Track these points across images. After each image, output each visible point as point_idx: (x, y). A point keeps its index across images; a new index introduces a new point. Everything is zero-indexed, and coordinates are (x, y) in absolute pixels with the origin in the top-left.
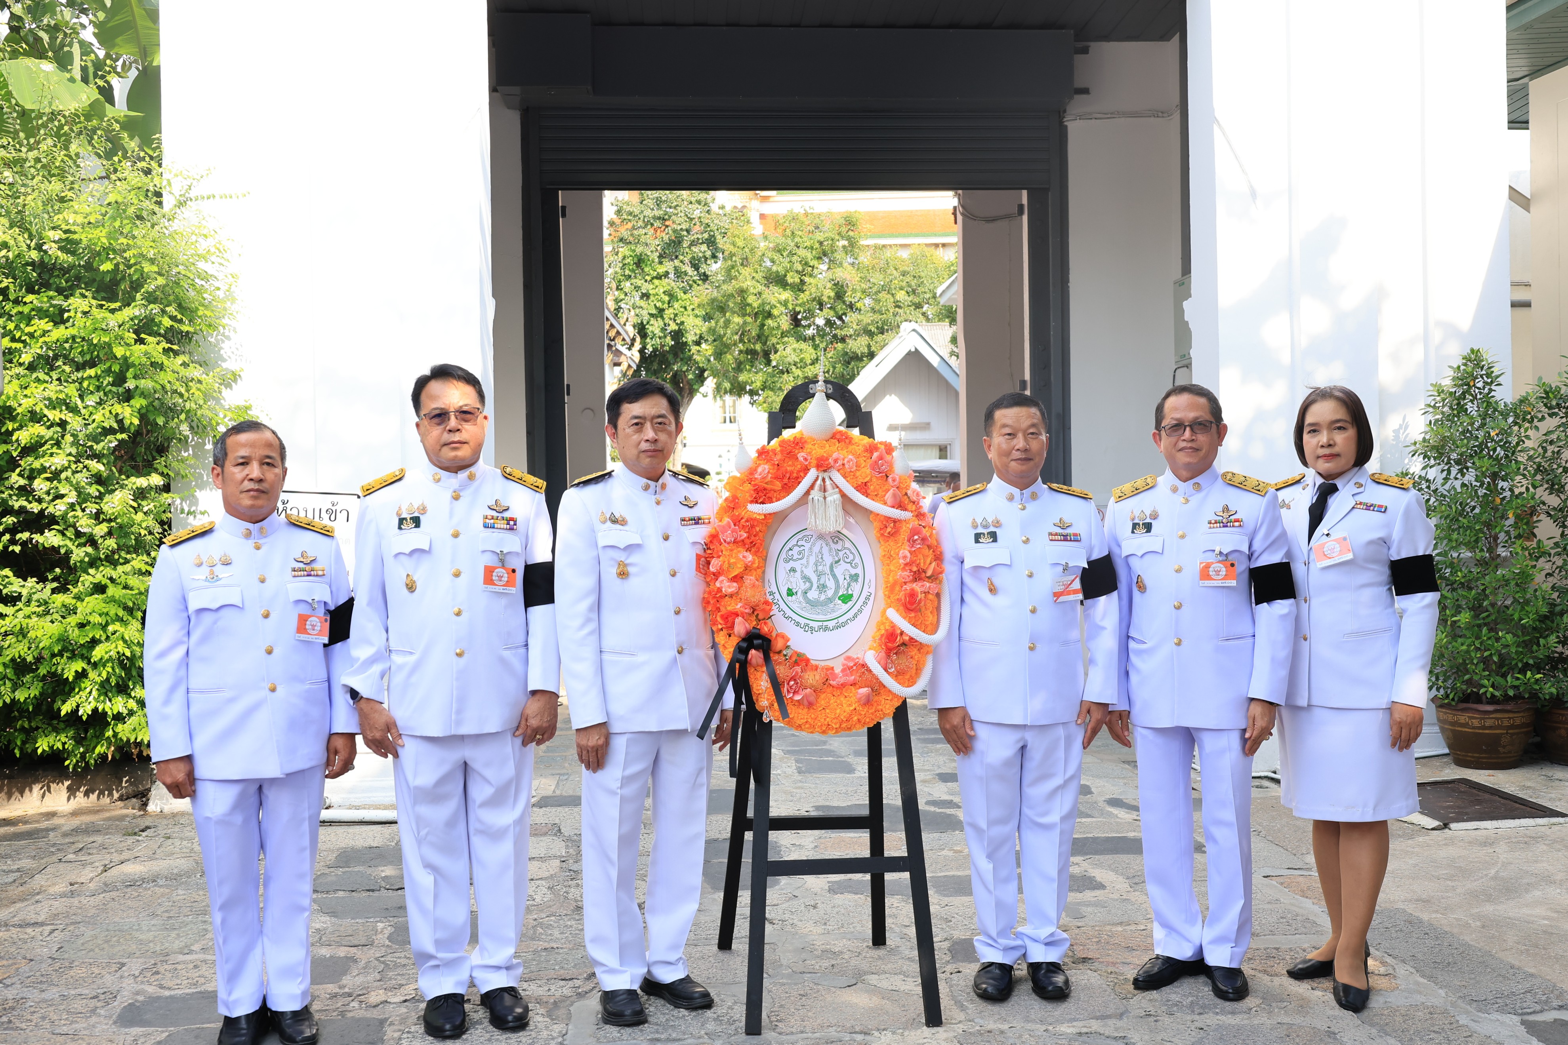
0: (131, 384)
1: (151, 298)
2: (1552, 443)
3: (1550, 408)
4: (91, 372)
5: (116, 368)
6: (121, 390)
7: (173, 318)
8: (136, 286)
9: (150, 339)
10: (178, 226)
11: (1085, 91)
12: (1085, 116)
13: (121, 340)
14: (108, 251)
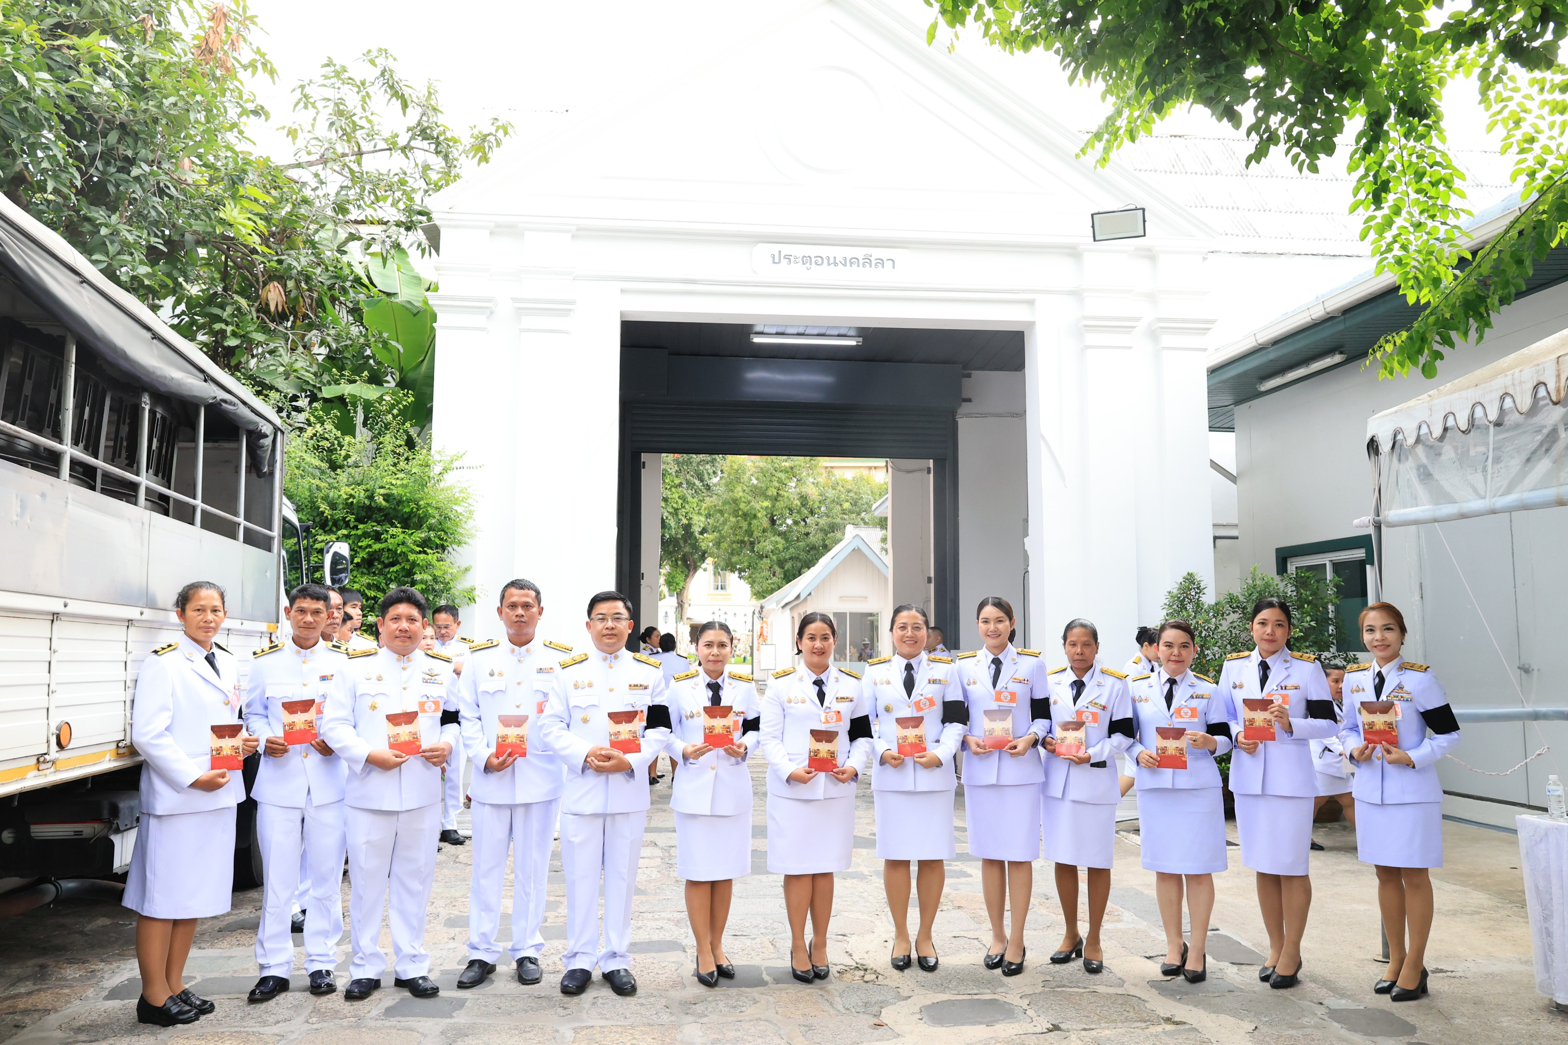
0: (418, 577)
1: (431, 528)
2: (1235, 628)
3: (1233, 608)
4: (394, 569)
5: (407, 567)
6: (409, 580)
7: (442, 539)
8: (423, 519)
9: (429, 551)
10: (442, 485)
11: (969, 400)
12: (969, 415)
13: (412, 551)
14: (409, 501)
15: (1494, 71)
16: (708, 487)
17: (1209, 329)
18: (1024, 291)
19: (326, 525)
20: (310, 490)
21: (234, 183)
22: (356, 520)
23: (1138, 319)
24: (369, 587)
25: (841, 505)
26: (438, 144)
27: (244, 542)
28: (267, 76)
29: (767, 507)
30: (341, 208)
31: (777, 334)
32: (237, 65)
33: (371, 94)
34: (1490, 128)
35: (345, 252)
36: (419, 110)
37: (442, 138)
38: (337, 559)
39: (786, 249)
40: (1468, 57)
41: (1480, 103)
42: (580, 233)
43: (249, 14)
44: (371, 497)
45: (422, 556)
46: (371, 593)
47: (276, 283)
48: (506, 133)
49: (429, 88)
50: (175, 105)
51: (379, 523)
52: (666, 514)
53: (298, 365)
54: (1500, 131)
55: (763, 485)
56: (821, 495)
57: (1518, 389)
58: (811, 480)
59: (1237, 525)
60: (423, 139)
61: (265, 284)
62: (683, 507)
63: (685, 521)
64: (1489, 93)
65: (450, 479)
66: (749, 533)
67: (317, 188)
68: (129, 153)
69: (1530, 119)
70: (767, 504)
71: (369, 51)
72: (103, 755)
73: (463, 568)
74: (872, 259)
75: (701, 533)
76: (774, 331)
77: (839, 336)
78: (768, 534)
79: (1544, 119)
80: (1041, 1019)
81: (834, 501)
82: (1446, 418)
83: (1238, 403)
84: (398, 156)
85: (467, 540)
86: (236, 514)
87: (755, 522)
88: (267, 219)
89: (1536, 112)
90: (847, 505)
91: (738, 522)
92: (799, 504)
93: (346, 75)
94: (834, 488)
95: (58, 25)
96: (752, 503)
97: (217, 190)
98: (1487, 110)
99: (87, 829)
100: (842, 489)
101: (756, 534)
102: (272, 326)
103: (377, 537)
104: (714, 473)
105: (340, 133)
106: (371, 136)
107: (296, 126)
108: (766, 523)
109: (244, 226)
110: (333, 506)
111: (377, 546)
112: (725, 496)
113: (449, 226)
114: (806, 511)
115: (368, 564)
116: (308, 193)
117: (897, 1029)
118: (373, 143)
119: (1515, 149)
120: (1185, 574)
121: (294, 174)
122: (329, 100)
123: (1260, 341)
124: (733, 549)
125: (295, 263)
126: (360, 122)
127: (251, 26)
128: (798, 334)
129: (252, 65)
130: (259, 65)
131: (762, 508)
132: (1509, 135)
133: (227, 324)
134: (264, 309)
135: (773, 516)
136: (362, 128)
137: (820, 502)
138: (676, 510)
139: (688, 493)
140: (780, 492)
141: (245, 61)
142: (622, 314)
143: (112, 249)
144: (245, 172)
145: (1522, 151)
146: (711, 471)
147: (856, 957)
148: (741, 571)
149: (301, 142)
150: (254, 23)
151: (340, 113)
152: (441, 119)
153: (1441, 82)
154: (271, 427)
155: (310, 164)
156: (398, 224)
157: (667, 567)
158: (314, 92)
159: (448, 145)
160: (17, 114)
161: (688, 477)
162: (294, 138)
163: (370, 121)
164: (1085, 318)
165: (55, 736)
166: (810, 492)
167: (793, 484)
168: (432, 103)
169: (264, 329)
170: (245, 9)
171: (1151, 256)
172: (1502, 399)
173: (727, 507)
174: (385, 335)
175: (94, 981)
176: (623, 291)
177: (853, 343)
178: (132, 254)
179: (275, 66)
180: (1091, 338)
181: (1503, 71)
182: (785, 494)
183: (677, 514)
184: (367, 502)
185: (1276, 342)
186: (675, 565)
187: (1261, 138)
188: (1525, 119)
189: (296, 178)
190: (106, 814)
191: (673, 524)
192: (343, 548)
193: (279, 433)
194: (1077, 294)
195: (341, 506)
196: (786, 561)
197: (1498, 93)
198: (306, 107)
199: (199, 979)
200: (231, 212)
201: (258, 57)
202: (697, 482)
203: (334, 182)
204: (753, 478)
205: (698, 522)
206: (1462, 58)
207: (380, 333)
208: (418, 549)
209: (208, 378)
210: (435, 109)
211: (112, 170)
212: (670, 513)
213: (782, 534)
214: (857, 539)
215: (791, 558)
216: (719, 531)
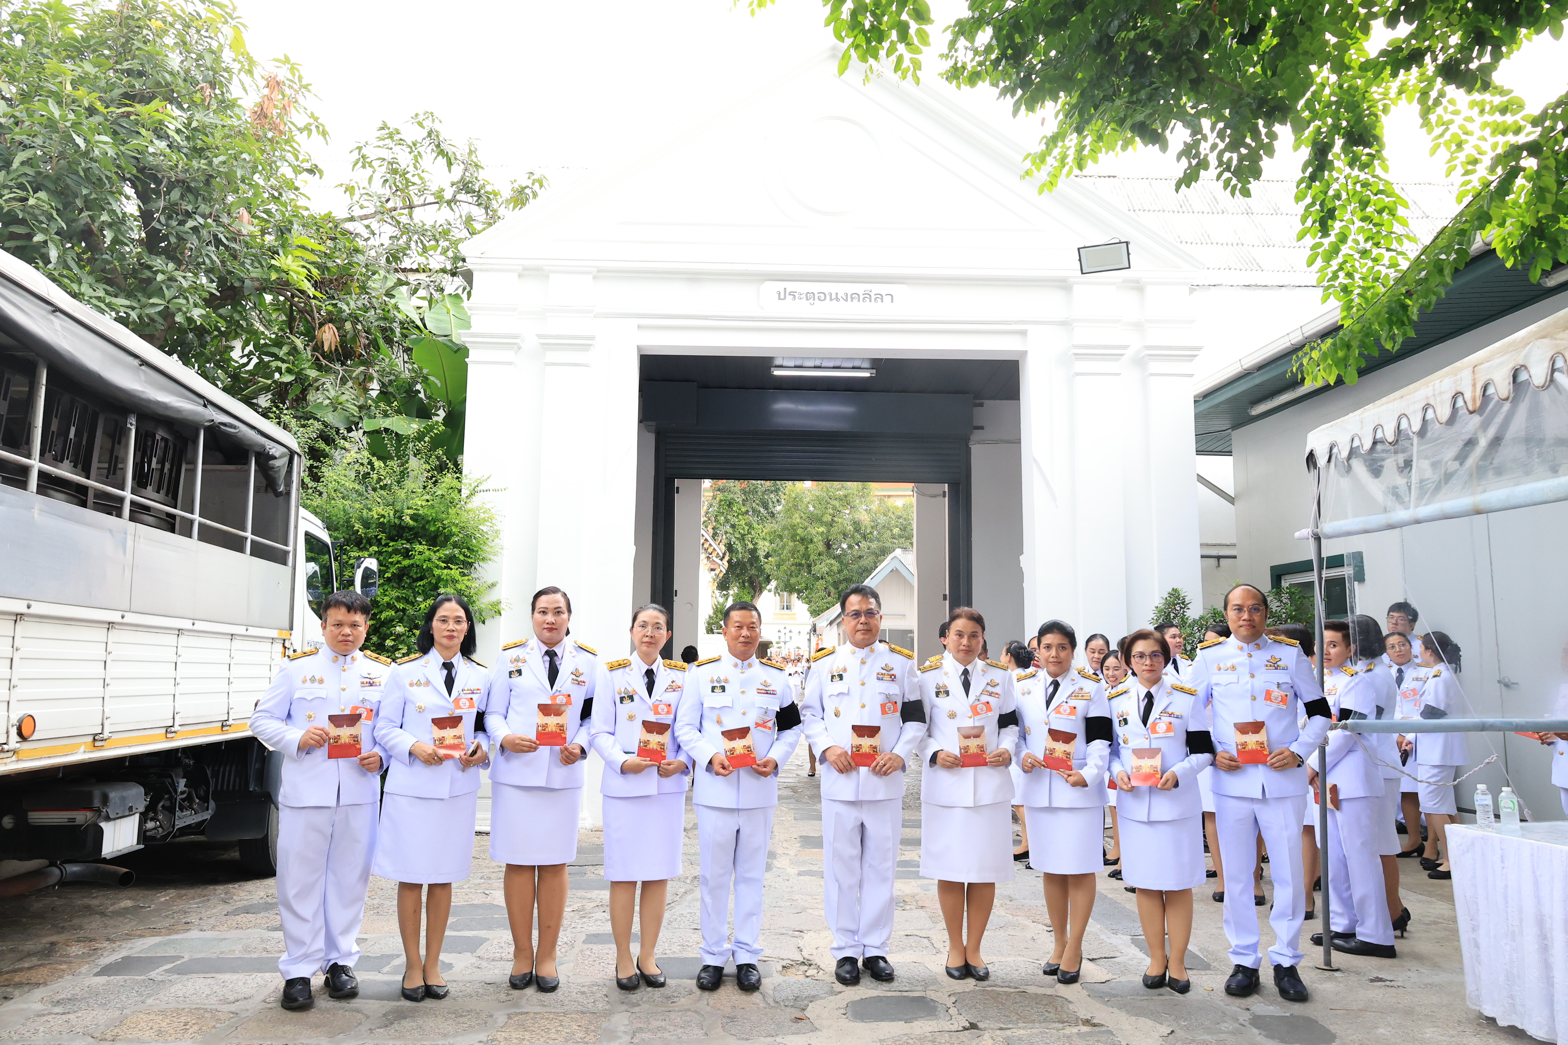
0: (441, 590)
1: (455, 545)
4: (421, 583)
5: (434, 581)
7: (466, 556)
8: (447, 538)
9: (453, 567)
10: (469, 506)
11: (982, 428)
12: (982, 442)
13: (437, 567)
14: (435, 520)
15: (1434, 94)
16: (773, 515)
17: (1195, 356)
18: (1016, 322)
19: (361, 543)
20: (344, 510)
21: (282, 233)
22: (387, 538)
23: (1126, 347)
24: (398, 599)
25: (891, 530)
26: (479, 197)
27: (251, 554)
28: (321, 137)
29: (823, 532)
30: (393, 257)
31: (796, 367)
32: (293, 128)
33: (423, 153)
34: (1433, 151)
35: (393, 296)
36: (462, 166)
37: (482, 192)
38: (367, 573)
39: (791, 286)
40: (1410, 83)
41: (1422, 127)
42: (601, 274)
43: (304, 82)
44: (400, 518)
45: (446, 571)
46: (400, 606)
47: (331, 325)
48: (541, 186)
49: (470, 145)
50: (224, 163)
51: (408, 541)
52: (733, 539)
53: (343, 398)
54: (1443, 154)
55: (819, 512)
56: (873, 521)
57: (1438, 399)
58: (864, 507)
59: (1235, 545)
60: (467, 193)
61: (321, 325)
62: (749, 533)
63: (751, 546)
64: (1430, 116)
65: (476, 502)
66: (806, 556)
67: (369, 238)
68: (190, 208)
69: (1472, 140)
70: (822, 529)
71: (417, 115)
72: (78, 745)
73: (489, 582)
74: (872, 294)
75: (766, 557)
76: (792, 364)
77: (853, 368)
78: (823, 557)
79: (1486, 140)
80: (961, 1017)
81: (885, 526)
82: (1375, 430)
83: (1236, 426)
84: (445, 208)
85: (492, 557)
86: (244, 529)
87: (811, 546)
88: (323, 268)
89: (1478, 133)
90: (896, 531)
91: (796, 546)
92: (852, 529)
93: (399, 136)
94: (885, 515)
95: (126, 95)
96: (809, 529)
97: (269, 239)
98: (1429, 133)
99: (81, 817)
100: (892, 516)
101: (812, 557)
102: (324, 362)
103: (407, 554)
104: (778, 499)
105: (394, 189)
106: (421, 192)
107: (353, 183)
108: (821, 547)
109: (298, 273)
110: (366, 524)
111: (406, 562)
112: (785, 522)
113: (481, 270)
114: (859, 536)
115: (398, 579)
116: (360, 243)
117: (817, 1024)
118: (423, 198)
119: (1460, 170)
120: (1170, 590)
121: (349, 226)
122: (384, 159)
123: (1245, 367)
124: (792, 572)
125: (345, 307)
126: (413, 180)
127: (306, 93)
128: (815, 367)
129: (307, 128)
130: (313, 128)
131: (818, 533)
132: (1452, 159)
133: (283, 361)
134: (318, 348)
135: (828, 541)
136: (414, 184)
137: (872, 528)
138: (743, 535)
139: (753, 520)
140: (835, 519)
141: (301, 125)
142: (639, 348)
143: (168, 294)
144: (291, 223)
145: (1467, 173)
146: (775, 500)
147: (805, 954)
148: (799, 592)
149: (356, 197)
150: (309, 91)
151: (395, 172)
152: (482, 175)
153: (1385, 110)
154: (285, 450)
155: (366, 217)
156: (444, 271)
157: (736, 589)
158: (371, 153)
159: (488, 198)
160: (82, 174)
161: (754, 505)
162: (352, 194)
163: (421, 178)
164: (1075, 346)
165: (15, 728)
166: (863, 519)
167: (847, 511)
168: (475, 160)
169: (319, 367)
170: (300, 78)
171: (1138, 287)
172: (1425, 409)
173: (786, 532)
174: (425, 371)
175: (92, 958)
176: (639, 327)
177: (867, 374)
178: (187, 298)
179: (327, 129)
180: (1081, 366)
181: (1442, 94)
182: (840, 520)
183: (743, 540)
184: (396, 521)
185: (1261, 367)
186: (742, 586)
187: (1190, 163)
188: (1467, 141)
189: (352, 230)
190: (97, 803)
191: (739, 549)
192: (372, 564)
193: (296, 456)
194: (1064, 323)
195: (374, 526)
196: (840, 582)
197: (1440, 117)
198: (364, 167)
199: (187, 958)
200: (285, 261)
201: (312, 121)
202: (762, 510)
203: (386, 233)
204: (809, 505)
205: (763, 547)
206: (1404, 84)
207: (421, 369)
208: (443, 565)
209: (208, 403)
210: (476, 165)
211: (174, 223)
212: (738, 539)
213: (837, 558)
214: (895, 560)
215: (846, 580)
216: (779, 555)
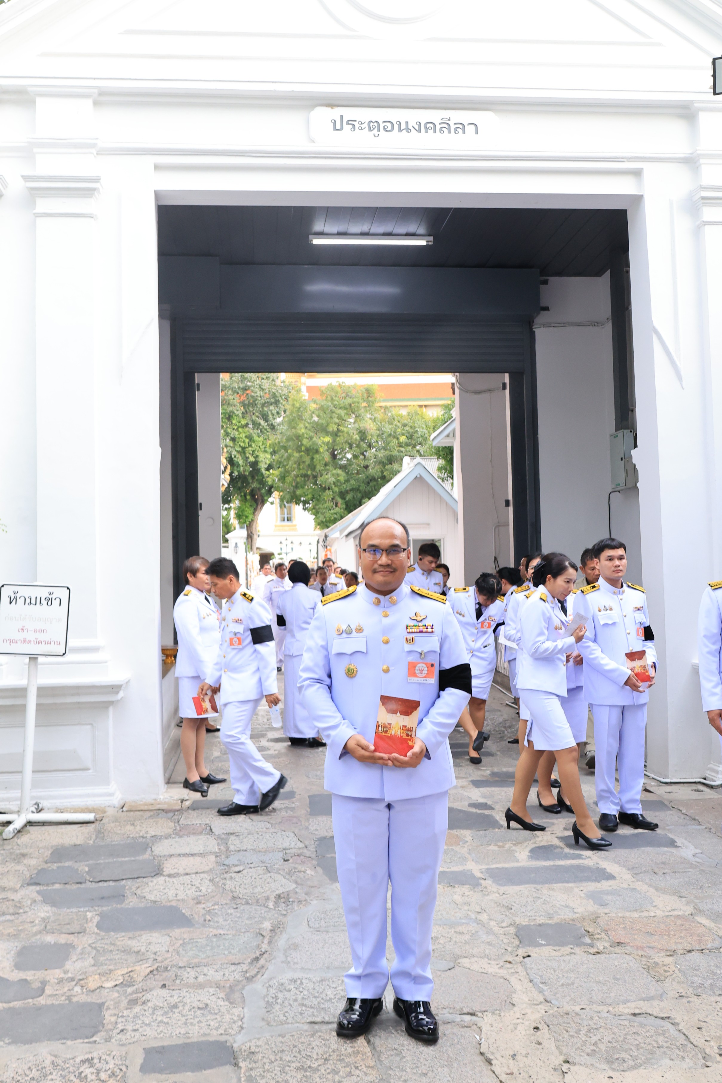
11: (547, 309)
12: (547, 325)
16: (273, 427)
18: (629, 159)
25: (398, 439)
29: (328, 442)
31: (339, 233)
39: (349, 113)
42: (103, 96)
52: (234, 453)
55: (324, 422)
56: (379, 430)
58: (369, 416)
62: (250, 446)
63: (252, 459)
66: (312, 467)
70: (328, 439)
74: (453, 123)
75: (268, 469)
76: (335, 229)
77: (408, 234)
78: (330, 467)
81: (390, 435)
87: (317, 456)
90: (403, 439)
91: (301, 456)
92: (358, 438)
94: (391, 423)
96: (314, 439)
100: (398, 424)
101: (318, 468)
104: (278, 413)
108: (327, 457)
112: (288, 433)
114: (365, 445)
124: (297, 483)
128: (361, 234)
131: (323, 443)
135: (334, 450)
137: (378, 436)
138: (243, 448)
139: (254, 433)
140: (341, 428)
142: (158, 195)
146: (275, 412)
148: (305, 503)
157: (237, 502)
161: (254, 417)
164: (702, 188)
166: (368, 427)
167: (352, 420)
173: (290, 443)
177: (424, 242)
180: (709, 213)
182: (345, 429)
183: (244, 453)
186: (244, 499)
191: (241, 462)
194: (688, 161)
196: (347, 492)
202: (262, 422)
204: (314, 415)
205: (265, 459)
212: (238, 452)
213: (343, 467)
214: (419, 466)
215: (352, 490)
216: (284, 466)
